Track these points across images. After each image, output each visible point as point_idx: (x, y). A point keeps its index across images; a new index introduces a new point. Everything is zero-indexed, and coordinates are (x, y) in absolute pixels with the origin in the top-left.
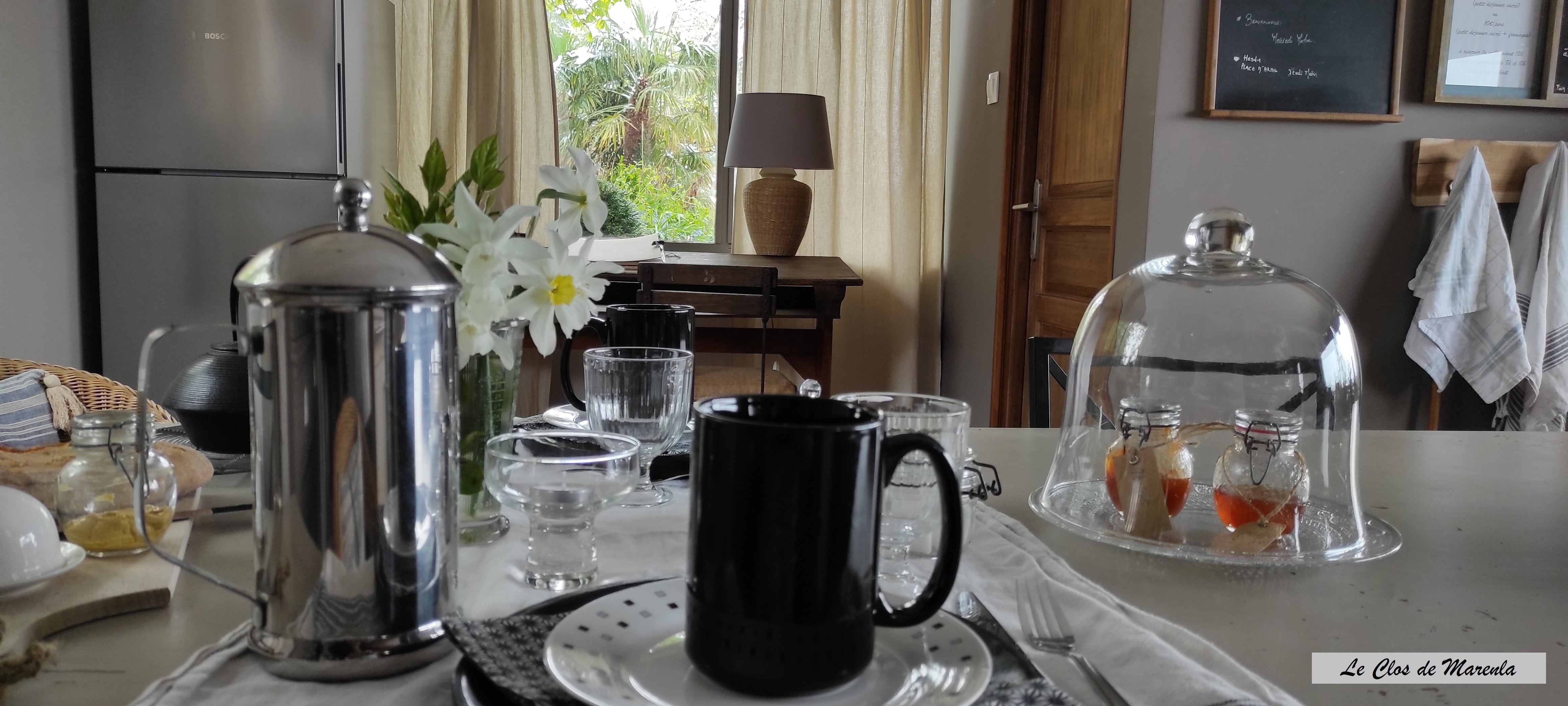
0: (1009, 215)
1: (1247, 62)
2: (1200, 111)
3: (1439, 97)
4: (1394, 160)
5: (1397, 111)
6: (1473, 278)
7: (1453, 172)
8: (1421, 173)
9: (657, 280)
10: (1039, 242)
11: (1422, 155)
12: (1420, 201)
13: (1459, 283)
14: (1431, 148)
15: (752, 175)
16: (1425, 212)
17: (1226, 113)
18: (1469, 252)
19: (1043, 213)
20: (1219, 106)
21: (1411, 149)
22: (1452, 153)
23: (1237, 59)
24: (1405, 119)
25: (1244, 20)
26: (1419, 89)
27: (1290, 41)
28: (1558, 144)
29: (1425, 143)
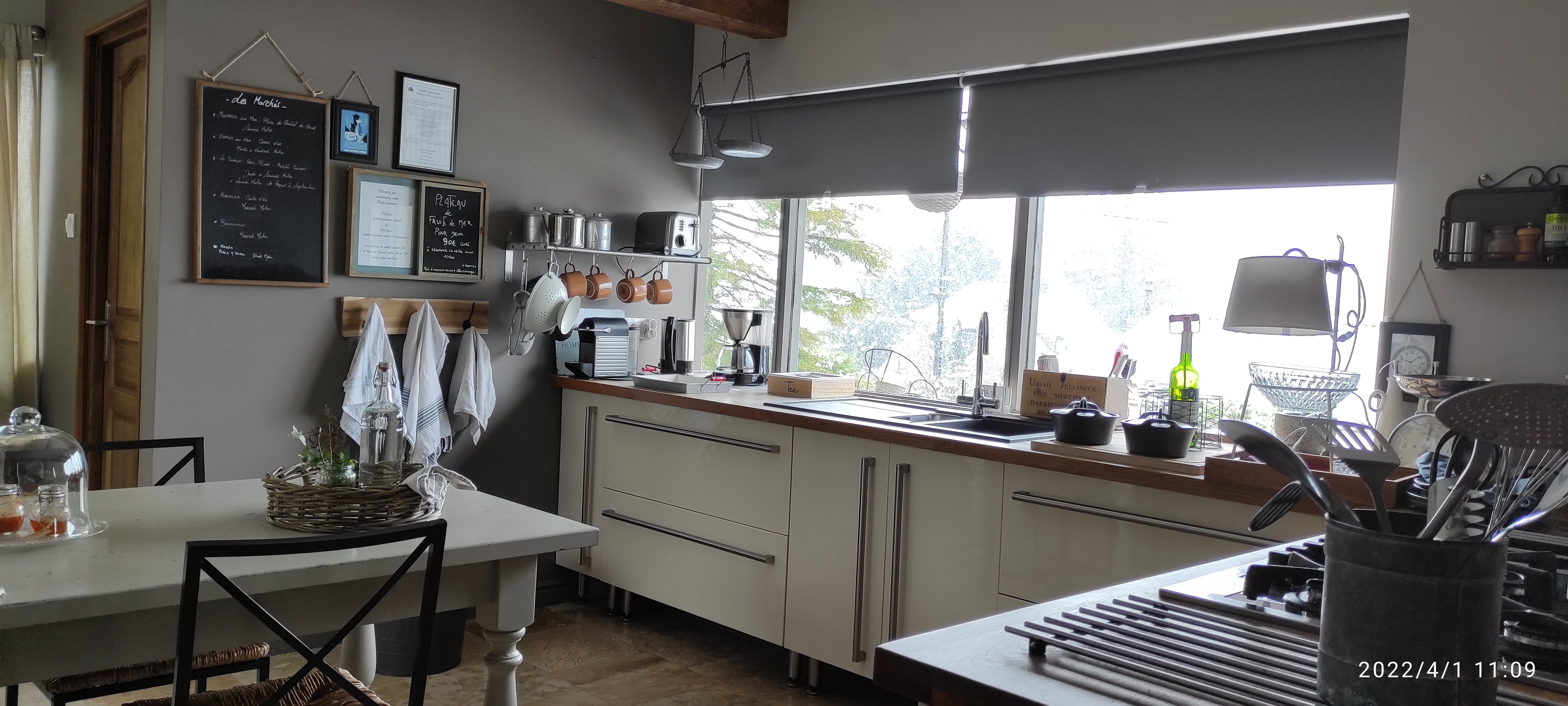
0: (84, 328)
1: (223, 249)
2: (191, 278)
3: (352, 273)
4: (329, 309)
5: (326, 280)
7: (364, 316)
8: (345, 317)
10: (110, 350)
11: (345, 307)
12: (346, 334)
13: (364, 385)
14: (351, 302)
16: (351, 340)
17: (208, 281)
18: (371, 364)
19: (112, 327)
20: (204, 276)
21: (339, 302)
22: (364, 305)
23: (215, 247)
24: (333, 285)
25: (219, 223)
26: (342, 266)
27: (252, 237)
28: (427, 301)
29: (347, 299)
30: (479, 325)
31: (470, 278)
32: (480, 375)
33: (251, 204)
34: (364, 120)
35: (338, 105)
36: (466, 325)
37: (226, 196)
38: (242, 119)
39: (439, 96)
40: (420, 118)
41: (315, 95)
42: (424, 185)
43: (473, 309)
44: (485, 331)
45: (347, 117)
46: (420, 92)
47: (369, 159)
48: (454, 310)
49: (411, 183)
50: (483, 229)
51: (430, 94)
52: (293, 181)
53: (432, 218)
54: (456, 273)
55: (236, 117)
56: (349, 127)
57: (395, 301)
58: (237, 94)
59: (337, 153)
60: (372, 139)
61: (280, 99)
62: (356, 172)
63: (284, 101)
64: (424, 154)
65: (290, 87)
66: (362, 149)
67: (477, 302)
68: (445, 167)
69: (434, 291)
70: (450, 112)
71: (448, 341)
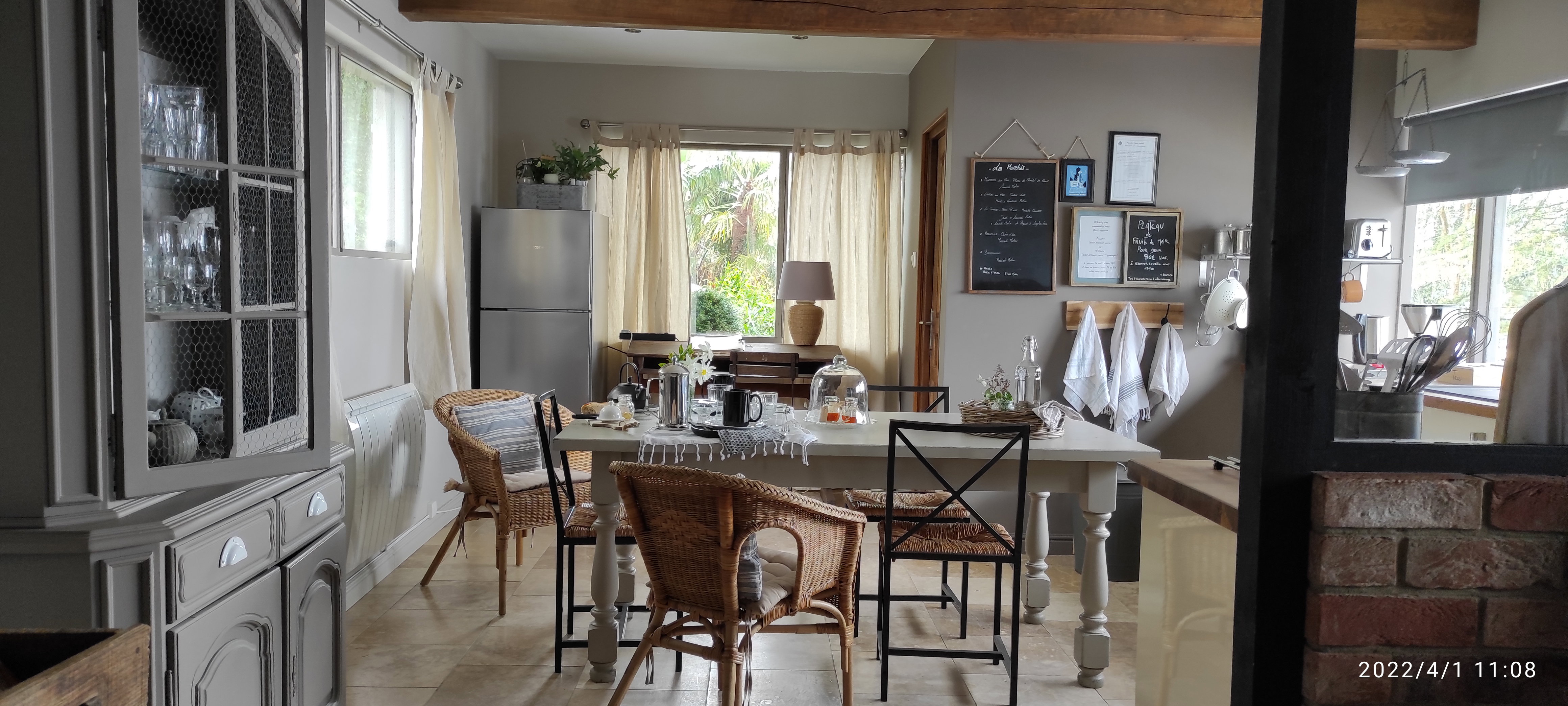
0: (920, 327)
1: (986, 270)
2: (966, 291)
3: (1073, 283)
4: (1057, 310)
5: (1054, 289)
6: (1087, 362)
7: (1081, 315)
8: (1068, 316)
9: (739, 360)
10: (933, 340)
11: (1068, 308)
12: (1069, 328)
13: (1081, 364)
14: (1072, 305)
15: (793, 303)
16: (1073, 333)
17: (976, 291)
18: (1085, 350)
19: (933, 326)
20: (974, 289)
21: (1064, 304)
22: (1082, 307)
23: (981, 269)
24: (1059, 293)
25: (984, 252)
26: (1066, 280)
27: (1005, 261)
28: (1129, 302)
29: (1069, 303)
30: (1174, 322)
31: (1167, 284)
32: (1173, 361)
33: (1004, 238)
34: (1084, 170)
35: (1065, 163)
36: (1164, 322)
37: (988, 234)
38: (999, 181)
39: (1143, 145)
40: (1127, 164)
41: (1049, 157)
42: (1129, 215)
43: (1168, 309)
44: (1181, 327)
45: (1071, 170)
46: (1128, 144)
47: (1088, 199)
48: (1153, 310)
49: (1119, 214)
50: (1178, 245)
51: (1136, 145)
52: (1033, 220)
53: (1135, 239)
54: (1155, 281)
55: (995, 180)
56: (1073, 177)
57: (1106, 304)
58: (995, 164)
59: (1064, 198)
60: (1090, 184)
61: (1024, 164)
62: (1077, 210)
63: (1027, 165)
64: (1130, 191)
65: (1031, 154)
66: (1083, 192)
67: (1171, 304)
68: (1149, 200)
69: (1137, 295)
70: (1153, 156)
71: (1146, 334)
